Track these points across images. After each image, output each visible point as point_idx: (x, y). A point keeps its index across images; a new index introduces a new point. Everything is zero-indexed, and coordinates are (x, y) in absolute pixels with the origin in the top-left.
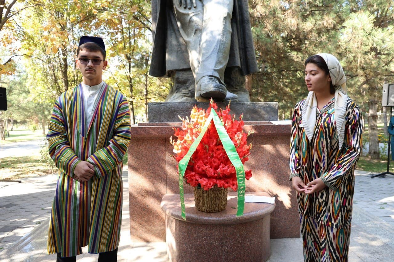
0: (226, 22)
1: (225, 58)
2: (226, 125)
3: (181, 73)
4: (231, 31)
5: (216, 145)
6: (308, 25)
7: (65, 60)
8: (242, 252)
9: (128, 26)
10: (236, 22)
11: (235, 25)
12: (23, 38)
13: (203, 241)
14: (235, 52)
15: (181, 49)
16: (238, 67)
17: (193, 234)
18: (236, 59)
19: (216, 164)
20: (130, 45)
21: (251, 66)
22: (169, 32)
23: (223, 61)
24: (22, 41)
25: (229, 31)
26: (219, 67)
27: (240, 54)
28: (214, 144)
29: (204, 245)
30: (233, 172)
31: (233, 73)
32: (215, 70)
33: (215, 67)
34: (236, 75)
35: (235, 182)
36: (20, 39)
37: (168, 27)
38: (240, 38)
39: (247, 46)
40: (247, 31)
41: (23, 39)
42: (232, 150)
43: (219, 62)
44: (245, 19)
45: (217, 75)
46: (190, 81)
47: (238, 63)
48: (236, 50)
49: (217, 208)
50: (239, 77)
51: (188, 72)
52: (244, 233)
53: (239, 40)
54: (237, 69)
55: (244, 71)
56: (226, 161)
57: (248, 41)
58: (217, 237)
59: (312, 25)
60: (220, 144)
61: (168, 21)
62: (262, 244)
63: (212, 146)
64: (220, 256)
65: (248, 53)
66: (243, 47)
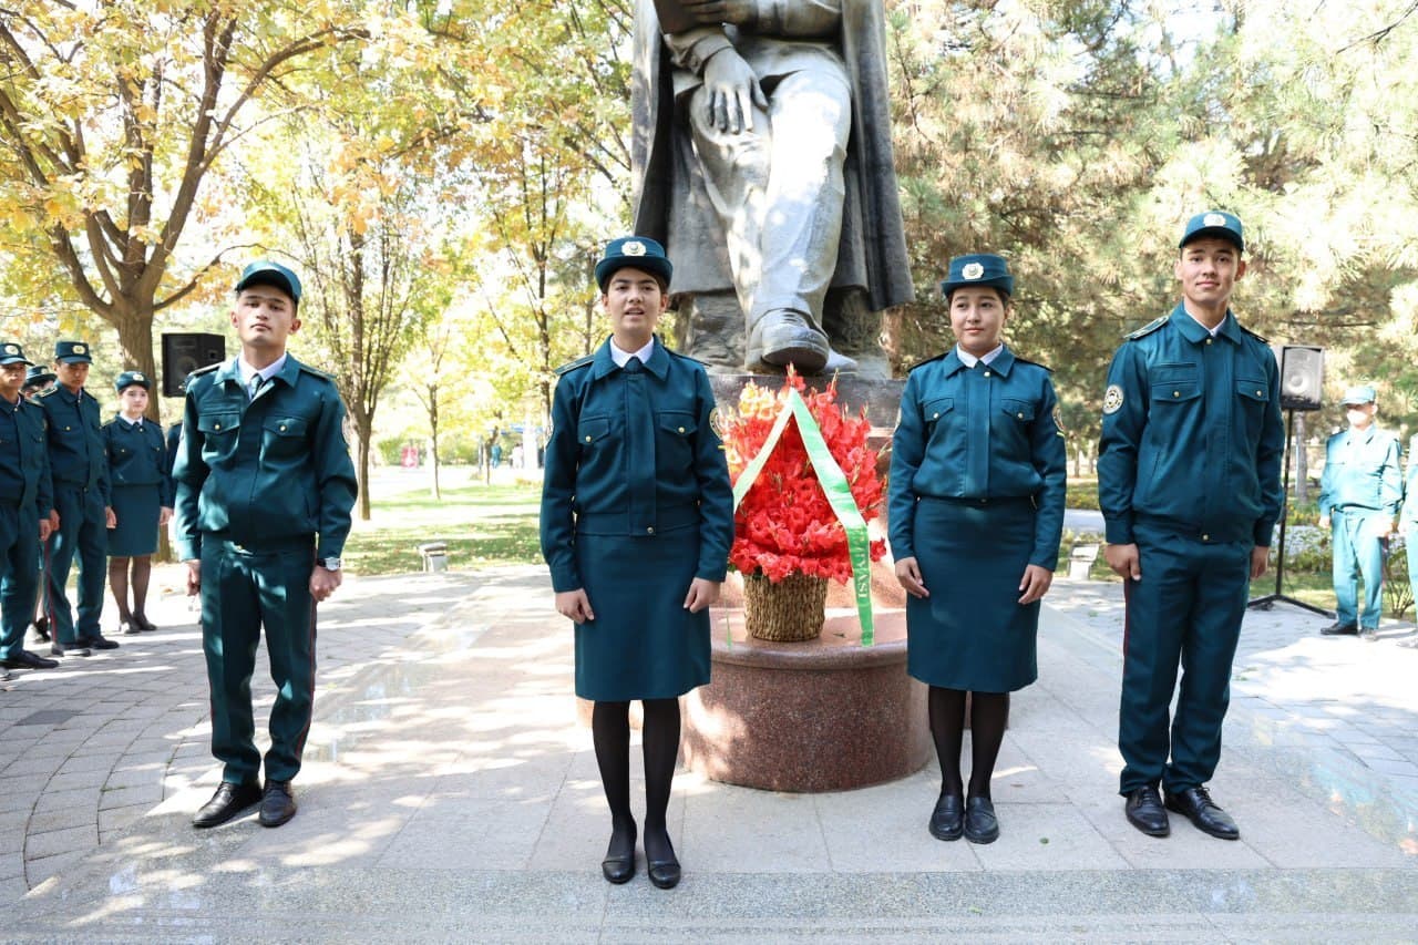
0: (830, 171)
1: (827, 265)
2: (826, 429)
3: (709, 300)
4: (843, 192)
5: (800, 476)
6: (1060, 175)
7: (357, 260)
8: (858, 741)
9: (539, 161)
10: (858, 169)
11: (853, 177)
12: (248, 198)
13: (762, 710)
14: (854, 248)
15: (708, 235)
16: (860, 288)
17: (738, 695)
18: (856, 267)
19: (800, 522)
20: (544, 217)
21: (896, 286)
22: (677, 192)
23: (820, 272)
24: (247, 206)
25: (839, 194)
26: (812, 287)
27: (866, 253)
28: (796, 473)
29: (765, 720)
30: (840, 540)
31: (846, 302)
32: (799, 295)
33: (800, 286)
34: (855, 311)
35: (845, 565)
36: (241, 201)
37: (677, 178)
38: (867, 212)
39: (886, 233)
40: (886, 193)
41: (249, 202)
42: (838, 488)
43: (811, 275)
44: (882, 159)
45: (804, 307)
46: (733, 323)
47: (862, 277)
48: (857, 243)
49: (798, 632)
50: (862, 315)
51: (729, 300)
52: (863, 693)
53: (863, 216)
54: (857, 293)
55: (876, 298)
56: (827, 514)
57: (888, 220)
58: (798, 700)
59: (1074, 175)
60: (812, 474)
61: (676, 161)
62: (907, 726)
63: (789, 478)
64: (803, 747)
65: (888, 250)
66: (875, 235)
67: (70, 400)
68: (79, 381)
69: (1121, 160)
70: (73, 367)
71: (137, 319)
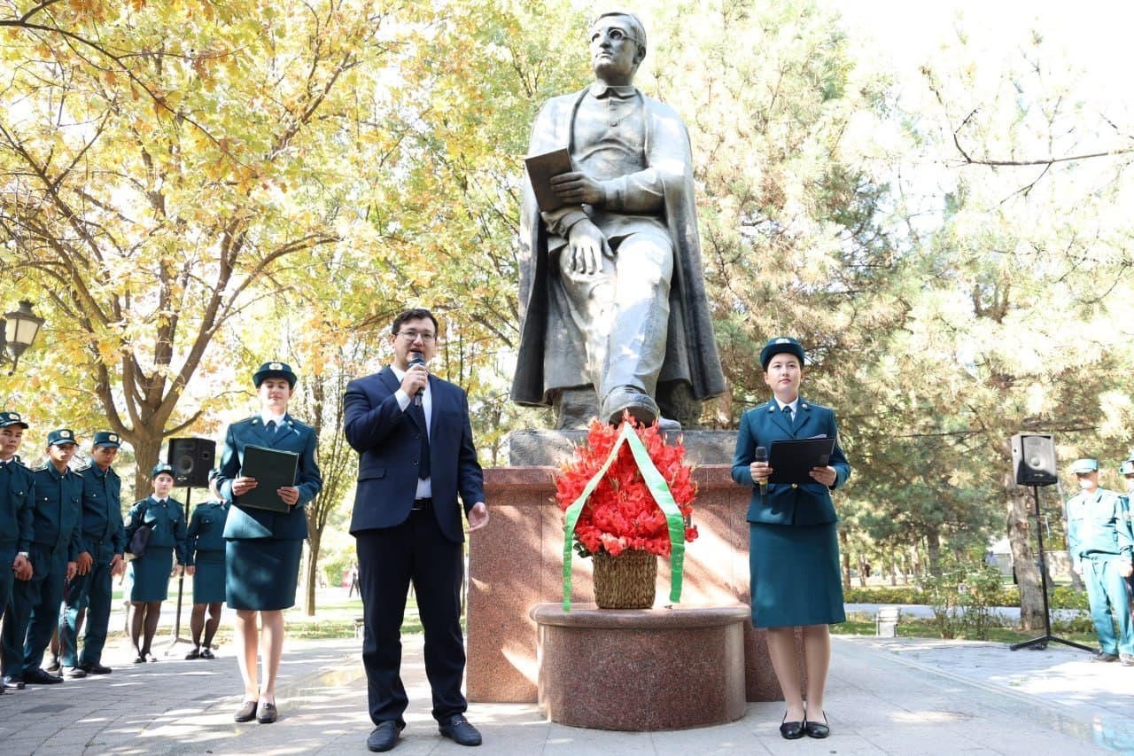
0: (657, 295)
1: (657, 358)
2: (651, 450)
3: (574, 393)
4: (668, 310)
5: (633, 482)
6: (838, 320)
7: (318, 410)
8: (685, 689)
9: (458, 339)
10: (680, 299)
11: (677, 304)
12: (240, 360)
13: (608, 664)
14: (679, 353)
15: (574, 347)
16: (685, 381)
17: (590, 652)
18: (681, 366)
19: (633, 513)
20: (461, 379)
21: (712, 380)
22: (551, 319)
23: (652, 362)
24: (239, 366)
25: (665, 311)
26: (645, 372)
27: (689, 357)
28: (630, 479)
29: (611, 671)
30: (662, 523)
31: (675, 392)
32: (636, 376)
33: (637, 370)
34: (682, 398)
35: (666, 542)
36: (234, 363)
37: (551, 309)
38: (688, 328)
39: (702, 343)
40: (701, 315)
41: (240, 363)
42: (659, 488)
43: (644, 363)
44: (697, 292)
45: (640, 384)
46: (592, 409)
47: (685, 372)
48: (681, 349)
49: (634, 601)
50: (688, 402)
51: (589, 392)
52: (686, 648)
53: (685, 331)
54: (683, 385)
55: (698, 390)
56: (652, 506)
57: (703, 333)
58: (636, 653)
59: (848, 319)
60: (642, 481)
61: (550, 299)
62: (724, 678)
63: (625, 484)
64: (641, 692)
65: (704, 355)
66: (695, 345)
67: (99, 475)
68: (109, 461)
69: (881, 308)
70: (106, 451)
71: (150, 442)
